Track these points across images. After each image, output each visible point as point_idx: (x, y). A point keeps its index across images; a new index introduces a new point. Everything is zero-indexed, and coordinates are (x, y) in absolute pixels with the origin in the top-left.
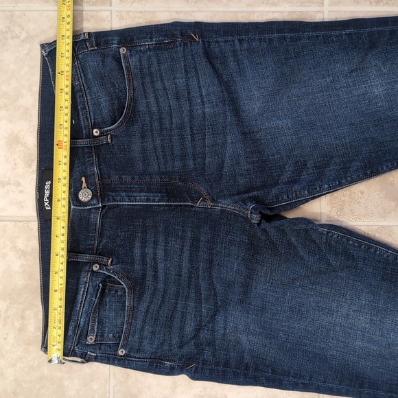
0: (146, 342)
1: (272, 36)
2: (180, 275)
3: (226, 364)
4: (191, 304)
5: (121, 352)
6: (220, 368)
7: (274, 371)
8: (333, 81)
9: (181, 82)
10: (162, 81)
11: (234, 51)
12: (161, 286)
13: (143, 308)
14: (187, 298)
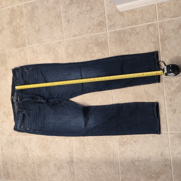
0: (32, 127)
1: (53, 67)
2: (37, 112)
3: (48, 131)
4: (40, 118)
5: (28, 129)
6: (46, 132)
7: (56, 132)
8: (65, 77)
9: (36, 76)
10: (33, 76)
11: (46, 70)
12: (33, 115)
13: (30, 120)
14: (39, 117)
